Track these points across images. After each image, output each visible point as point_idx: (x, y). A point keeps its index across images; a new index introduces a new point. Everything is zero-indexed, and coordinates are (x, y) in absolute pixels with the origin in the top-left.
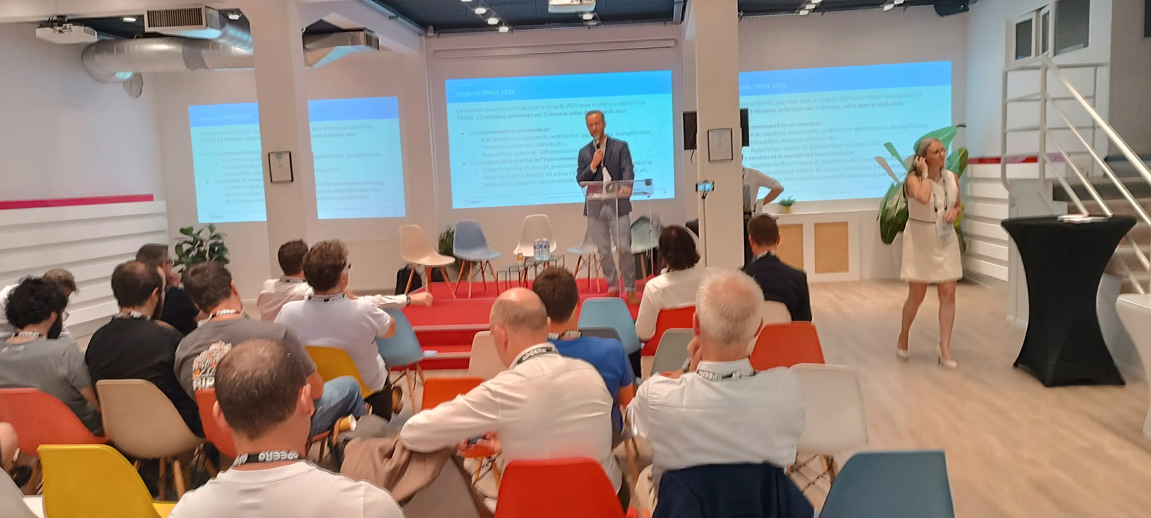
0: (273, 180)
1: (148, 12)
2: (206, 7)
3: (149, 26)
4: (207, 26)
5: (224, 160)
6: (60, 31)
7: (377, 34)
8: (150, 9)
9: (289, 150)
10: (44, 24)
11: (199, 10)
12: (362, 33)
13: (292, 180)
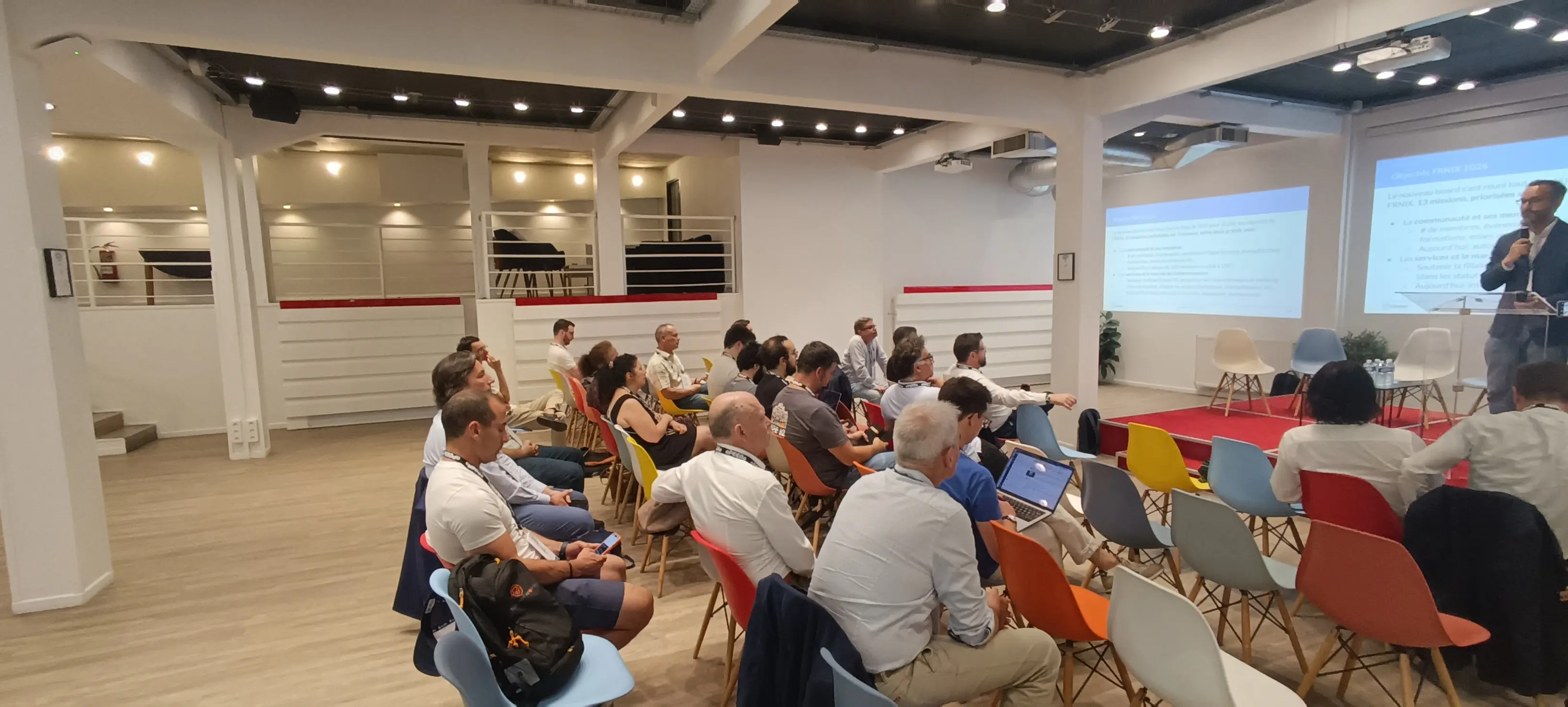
0: (1060, 278)
1: (995, 143)
2: (1029, 132)
3: (994, 154)
4: (1029, 148)
5: (1129, 256)
6: (946, 166)
7: (1245, 126)
8: (995, 141)
9: (1073, 252)
10: (939, 162)
11: (1024, 135)
12: (1218, 129)
13: (1073, 278)
